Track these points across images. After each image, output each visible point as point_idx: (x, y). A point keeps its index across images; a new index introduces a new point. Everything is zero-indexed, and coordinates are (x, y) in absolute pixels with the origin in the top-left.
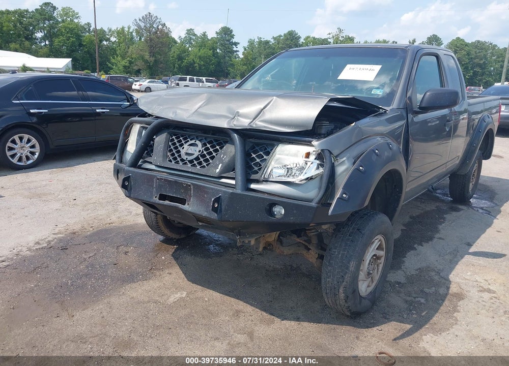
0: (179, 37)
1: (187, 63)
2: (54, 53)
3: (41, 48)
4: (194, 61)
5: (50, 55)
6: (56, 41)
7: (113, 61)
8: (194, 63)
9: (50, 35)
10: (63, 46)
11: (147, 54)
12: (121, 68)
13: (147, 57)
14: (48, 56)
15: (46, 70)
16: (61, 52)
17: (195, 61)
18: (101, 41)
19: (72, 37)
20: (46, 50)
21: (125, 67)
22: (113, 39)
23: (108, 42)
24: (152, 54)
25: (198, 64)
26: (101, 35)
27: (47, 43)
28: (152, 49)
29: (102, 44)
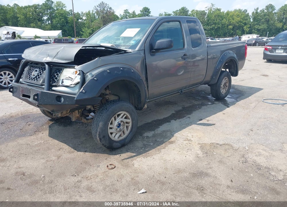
0: (120, 15)
2: (53, 28)
3: (47, 25)
5: (52, 29)
6: (54, 21)
7: (83, 30)
9: (51, 18)
10: (58, 23)
11: (102, 25)
12: (88, 34)
14: (51, 30)
15: (48, 37)
16: (57, 27)
18: (78, 20)
19: (62, 18)
20: (49, 26)
21: (90, 33)
22: (84, 18)
23: (81, 20)
26: (78, 16)
27: (50, 22)
28: (105, 22)
29: (78, 21)
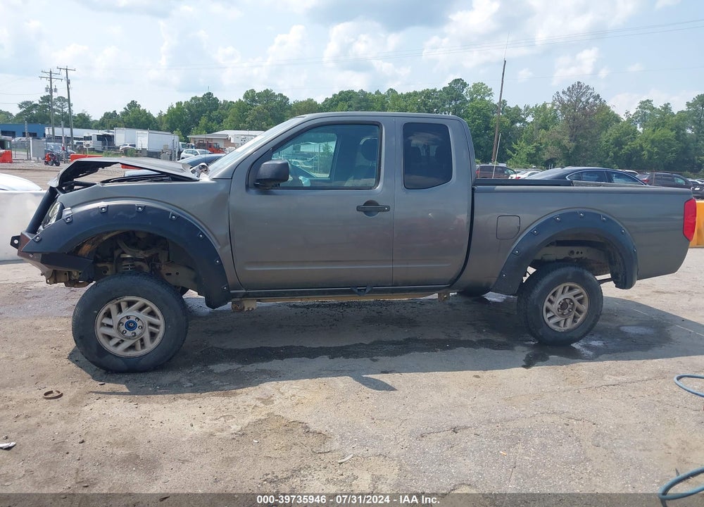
0: (627, 113)
1: (628, 149)
4: (641, 146)
7: (515, 147)
8: (642, 149)
11: (567, 137)
12: (524, 156)
13: (566, 142)
17: (644, 145)
18: (513, 122)
19: (479, 119)
21: (529, 155)
22: (530, 119)
23: (522, 124)
24: (574, 138)
25: (648, 151)
26: (515, 115)
28: (574, 130)
29: (514, 126)
